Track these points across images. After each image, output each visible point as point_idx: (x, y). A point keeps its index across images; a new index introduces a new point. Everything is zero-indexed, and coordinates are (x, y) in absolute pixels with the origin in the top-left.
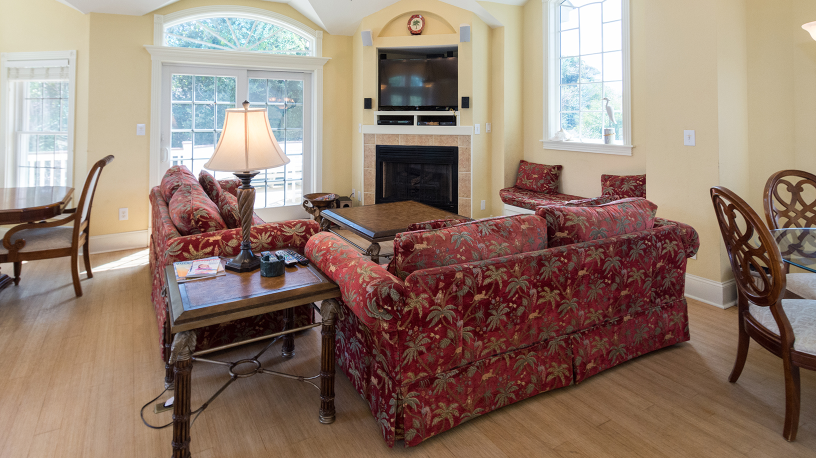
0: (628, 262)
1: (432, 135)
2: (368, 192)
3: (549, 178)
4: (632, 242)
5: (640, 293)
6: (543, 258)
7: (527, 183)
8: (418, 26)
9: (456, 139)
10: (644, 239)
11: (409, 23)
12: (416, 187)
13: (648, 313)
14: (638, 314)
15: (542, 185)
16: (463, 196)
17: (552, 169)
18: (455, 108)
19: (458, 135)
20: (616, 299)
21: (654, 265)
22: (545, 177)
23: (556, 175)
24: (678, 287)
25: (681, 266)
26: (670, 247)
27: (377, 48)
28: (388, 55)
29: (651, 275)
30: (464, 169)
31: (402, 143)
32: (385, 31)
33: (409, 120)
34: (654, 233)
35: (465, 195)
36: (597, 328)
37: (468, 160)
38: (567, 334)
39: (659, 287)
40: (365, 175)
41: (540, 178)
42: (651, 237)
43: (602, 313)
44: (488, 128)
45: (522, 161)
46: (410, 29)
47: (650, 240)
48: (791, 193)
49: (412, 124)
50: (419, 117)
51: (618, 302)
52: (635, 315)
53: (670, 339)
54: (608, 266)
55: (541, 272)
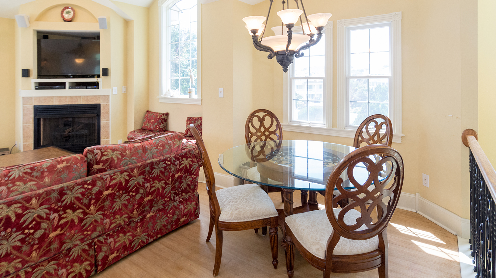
0: (150, 178)
1: (80, 96)
2: (26, 142)
3: (160, 121)
4: (154, 164)
5: (161, 196)
6: (66, 189)
7: (148, 125)
8: (69, 15)
9: (99, 99)
10: (164, 160)
11: (62, 12)
12: (69, 135)
13: (168, 208)
14: (159, 210)
15: (156, 126)
16: (104, 139)
17: (163, 116)
18: (99, 76)
19: (100, 96)
20: (140, 204)
21: (173, 176)
22: (158, 121)
23: (164, 119)
24: (192, 187)
25: (195, 173)
26: (186, 163)
27: (34, 30)
28: (50, 36)
29: (170, 182)
30: (105, 119)
31: (56, 103)
32: (41, 17)
33: (62, 86)
34: (173, 155)
35: (106, 138)
36: (122, 228)
37: (108, 112)
38: (92, 239)
39: (178, 189)
40: (24, 129)
41: (155, 122)
42: (171, 159)
43: (128, 216)
44: (124, 90)
45: (148, 111)
46: (63, 17)
47: (170, 161)
48: (259, 122)
49: (65, 88)
50: (70, 83)
51: (142, 205)
52: (157, 211)
53: (184, 221)
54: (132, 183)
55: (62, 200)
